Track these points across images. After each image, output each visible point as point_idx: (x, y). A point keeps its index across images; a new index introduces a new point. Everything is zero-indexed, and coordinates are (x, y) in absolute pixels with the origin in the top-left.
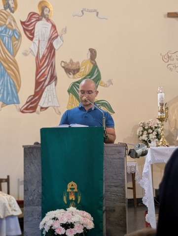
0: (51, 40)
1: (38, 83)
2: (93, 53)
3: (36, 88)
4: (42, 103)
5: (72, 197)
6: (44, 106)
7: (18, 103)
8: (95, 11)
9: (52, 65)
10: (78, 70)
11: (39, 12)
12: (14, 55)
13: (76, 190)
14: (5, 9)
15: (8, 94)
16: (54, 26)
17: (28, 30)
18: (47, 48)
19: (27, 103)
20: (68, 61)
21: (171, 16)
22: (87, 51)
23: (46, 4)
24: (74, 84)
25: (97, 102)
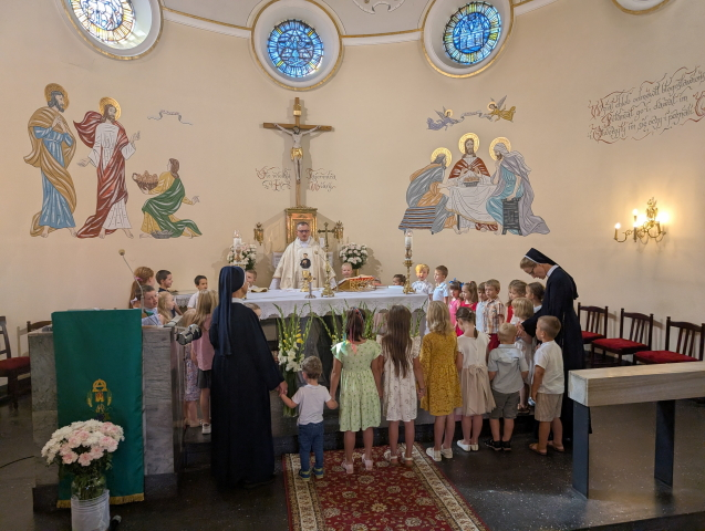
0: (118, 147)
1: (100, 201)
2: (175, 165)
3: (98, 207)
4: (106, 225)
5: (100, 399)
6: (111, 228)
7: (73, 225)
8: (177, 114)
10: (155, 184)
11: (102, 113)
12: (66, 166)
13: (105, 389)
14: (50, 106)
15: (57, 216)
16: (122, 130)
17: (85, 134)
18: (113, 157)
19: (86, 225)
20: (142, 174)
21: (266, 126)
22: (168, 161)
23: (110, 102)
24: (150, 201)
25: (181, 222)
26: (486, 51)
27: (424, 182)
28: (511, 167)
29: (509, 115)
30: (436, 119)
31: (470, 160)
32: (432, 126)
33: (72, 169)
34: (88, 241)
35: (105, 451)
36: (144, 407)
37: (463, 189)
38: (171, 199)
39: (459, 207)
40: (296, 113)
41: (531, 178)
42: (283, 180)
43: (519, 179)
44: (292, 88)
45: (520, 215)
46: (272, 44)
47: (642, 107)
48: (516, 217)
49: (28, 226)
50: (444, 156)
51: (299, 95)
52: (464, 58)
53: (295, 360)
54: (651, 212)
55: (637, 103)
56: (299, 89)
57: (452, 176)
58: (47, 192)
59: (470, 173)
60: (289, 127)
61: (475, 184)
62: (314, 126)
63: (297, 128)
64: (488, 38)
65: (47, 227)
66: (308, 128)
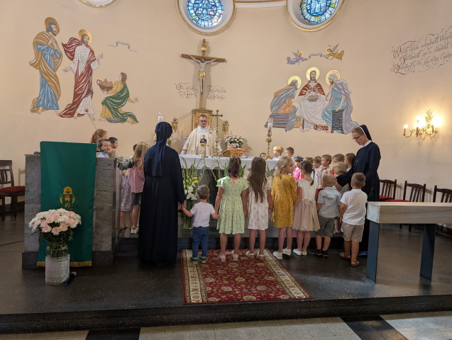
0: (89, 62)
1: (76, 95)
2: (124, 77)
3: (74, 99)
4: (79, 111)
5: (67, 199)
6: (81, 113)
7: (58, 109)
8: (127, 44)
9: (89, 82)
10: (111, 88)
11: (80, 39)
12: (55, 70)
13: (71, 193)
14: (48, 31)
15: (48, 101)
16: (92, 51)
17: (68, 52)
18: (86, 68)
19: (66, 109)
20: (103, 80)
21: (184, 56)
22: (120, 74)
23: (85, 33)
24: (107, 98)
25: (126, 113)
26: (327, 15)
27: (283, 97)
28: (339, 89)
29: (340, 56)
30: (293, 57)
31: (313, 85)
32: (290, 61)
33: (59, 73)
34: (66, 119)
35: (69, 227)
36: (95, 207)
37: (308, 103)
38: (121, 98)
39: (304, 115)
40: (203, 49)
41: (352, 96)
42: (192, 92)
43: (343, 98)
44: (201, 33)
45: (344, 120)
46: (190, 4)
47: (426, 51)
48: (340, 121)
49: (29, 106)
50: (296, 82)
51: (205, 38)
52: (313, 19)
53: (192, 193)
54: (429, 118)
55: (423, 48)
56: (206, 34)
57: (301, 94)
58: (43, 86)
59: (313, 93)
60: (198, 58)
61: (315, 100)
62: (214, 58)
63: (203, 59)
64: (329, 6)
65: (41, 108)
66: (209, 59)
